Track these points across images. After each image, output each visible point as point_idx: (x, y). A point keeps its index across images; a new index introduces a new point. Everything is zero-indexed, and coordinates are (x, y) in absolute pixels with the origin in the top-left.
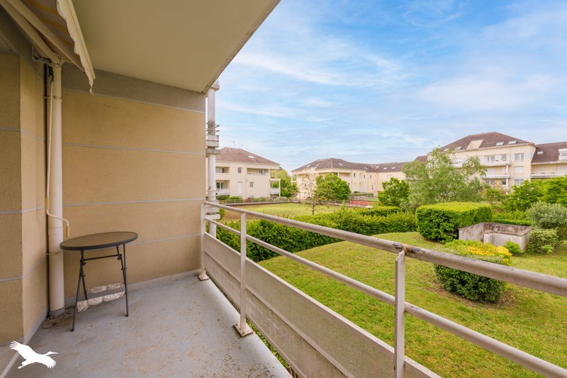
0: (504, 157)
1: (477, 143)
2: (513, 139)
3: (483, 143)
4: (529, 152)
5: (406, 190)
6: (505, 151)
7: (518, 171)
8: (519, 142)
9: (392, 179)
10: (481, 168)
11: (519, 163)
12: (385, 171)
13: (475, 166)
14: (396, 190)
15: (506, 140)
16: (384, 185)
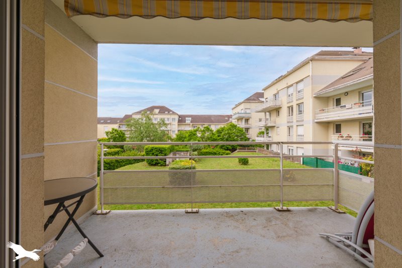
0: (168, 119)
1: (157, 111)
2: (171, 111)
3: (160, 111)
4: (177, 117)
5: (123, 137)
6: (168, 116)
7: (174, 127)
8: (174, 113)
9: (113, 129)
10: (165, 124)
11: (173, 123)
12: (102, 123)
13: (163, 123)
14: (117, 137)
15: (169, 111)
16: (107, 133)
